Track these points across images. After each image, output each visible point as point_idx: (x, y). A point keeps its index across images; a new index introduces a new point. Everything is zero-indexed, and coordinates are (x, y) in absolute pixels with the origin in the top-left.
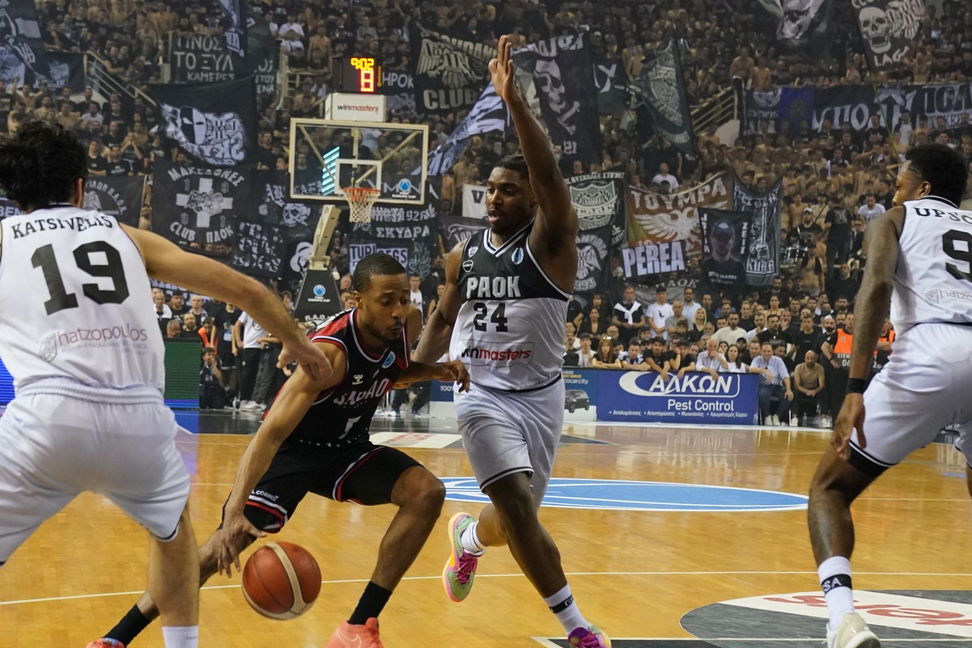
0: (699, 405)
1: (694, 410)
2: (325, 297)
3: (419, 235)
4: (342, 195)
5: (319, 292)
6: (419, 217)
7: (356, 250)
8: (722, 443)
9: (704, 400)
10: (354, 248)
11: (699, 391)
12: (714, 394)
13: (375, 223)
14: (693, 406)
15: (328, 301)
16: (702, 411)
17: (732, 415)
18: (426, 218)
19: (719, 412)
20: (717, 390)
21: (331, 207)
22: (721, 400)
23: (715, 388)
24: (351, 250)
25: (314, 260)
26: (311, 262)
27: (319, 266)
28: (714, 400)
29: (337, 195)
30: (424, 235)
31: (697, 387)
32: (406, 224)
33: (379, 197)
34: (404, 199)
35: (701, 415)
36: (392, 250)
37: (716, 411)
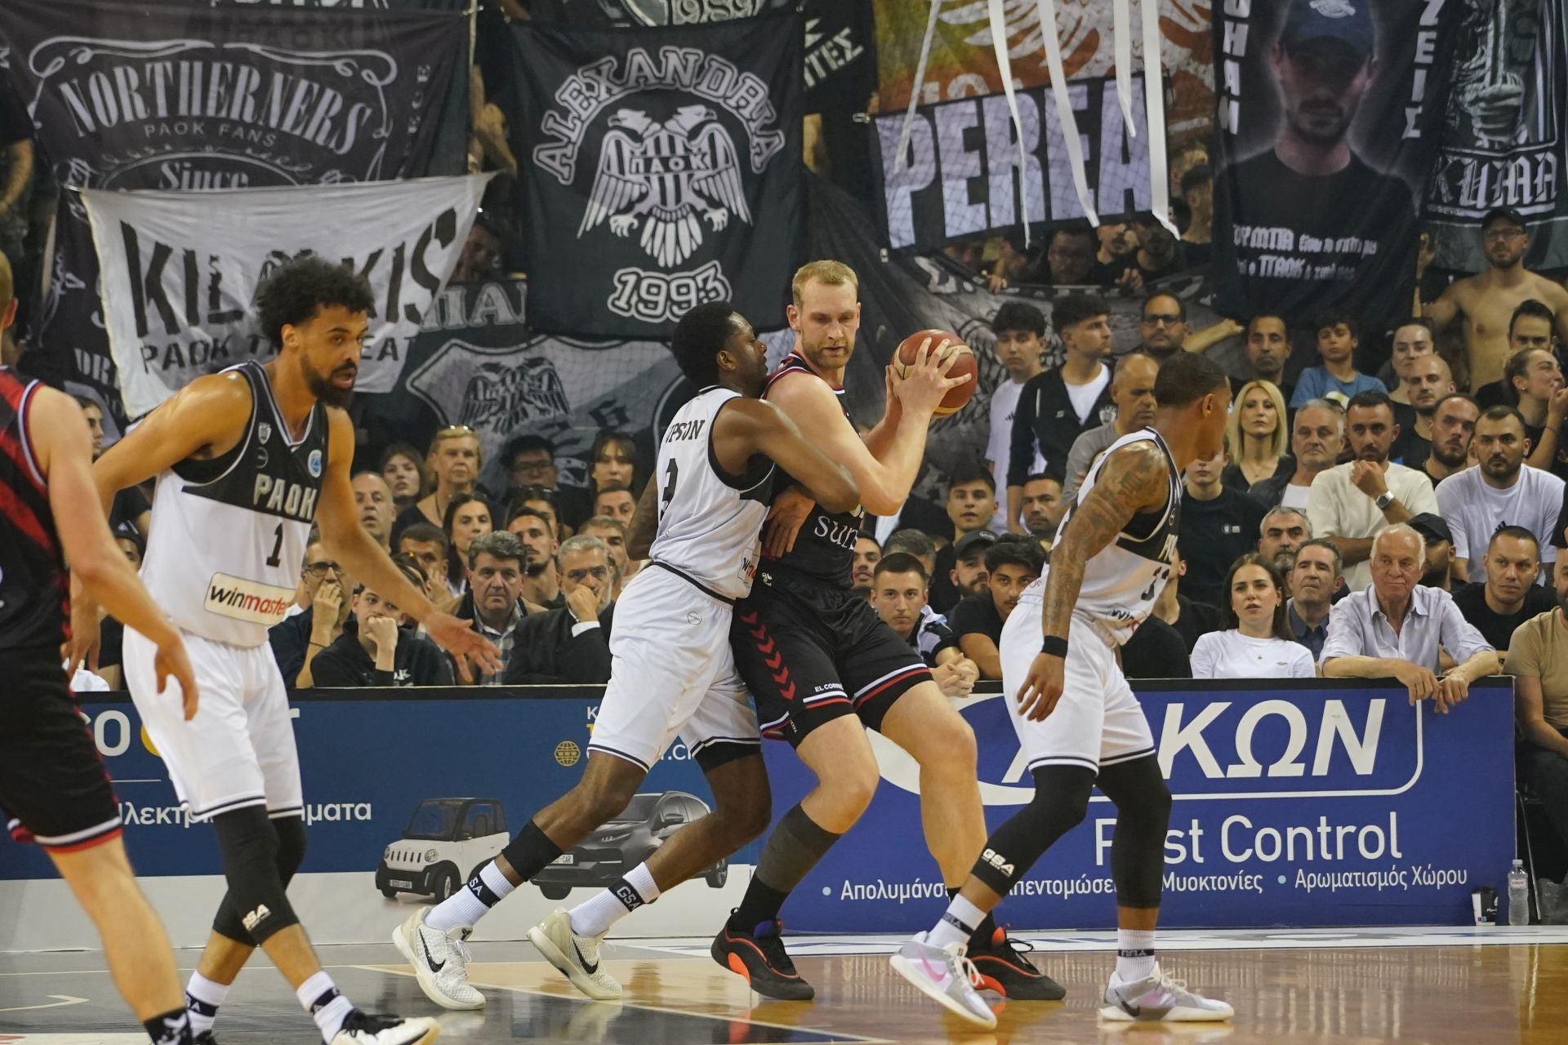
0: (1241, 839)
1: (1215, 864)
8: (1354, 1010)
9: (1263, 814)
11: (1234, 771)
12: (1307, 781)
14: (1210, 843)
16: (1253, 865)
17: (1395, 878)
19: (1335, 867)
20: (1321, 767)
22: (1340, 812)
23: (1307, 756)
28: (1306, 813)
31: (1226, 754)
35: (1248, 883)
37: (1319, 866)
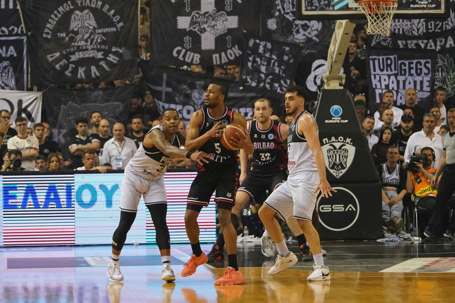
2: (342, 117)
3: (443, 47)
4: (356, 9)
5: (336, 112)
6: (441, 28)
7: (376, 62)
10: (374, 60)
13: (394, 36)
15: (346, 121)
18: (449, 28)
21: (344, 22)
24: (371, 62)
25: (328, 79)
26: (325, 81)
27: (335, 85)
29: (351, 9)
30: (448, 46)
32: (427, 36)
33: (398, 9)
34: (423, 8)
36: (415, 61)
